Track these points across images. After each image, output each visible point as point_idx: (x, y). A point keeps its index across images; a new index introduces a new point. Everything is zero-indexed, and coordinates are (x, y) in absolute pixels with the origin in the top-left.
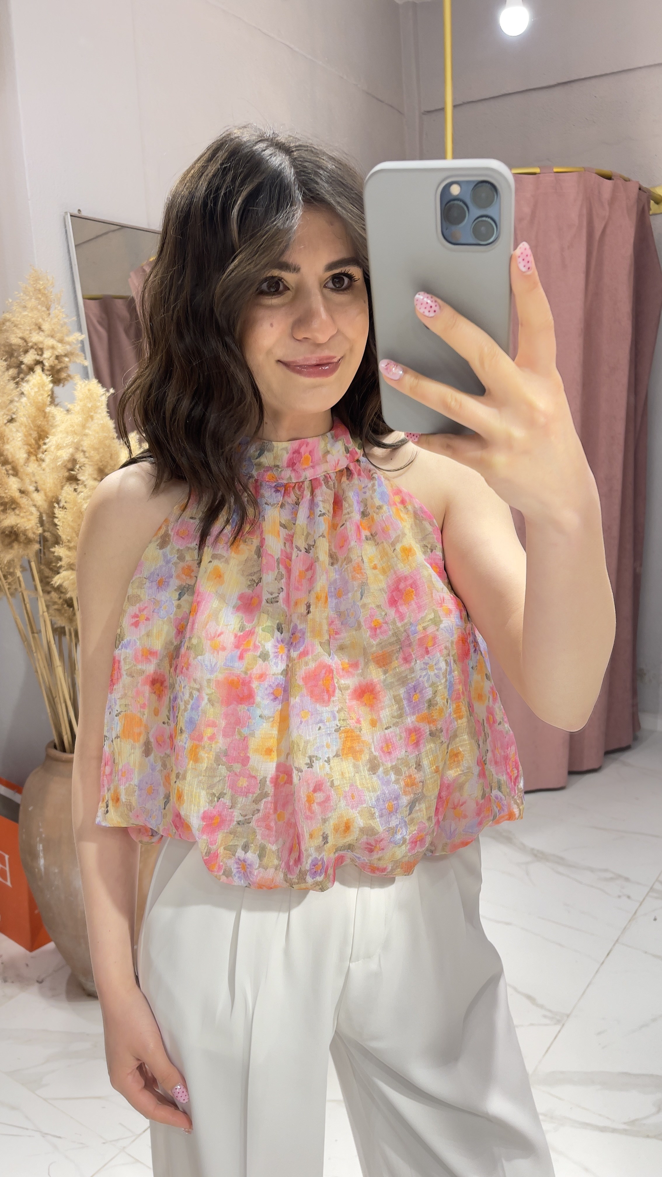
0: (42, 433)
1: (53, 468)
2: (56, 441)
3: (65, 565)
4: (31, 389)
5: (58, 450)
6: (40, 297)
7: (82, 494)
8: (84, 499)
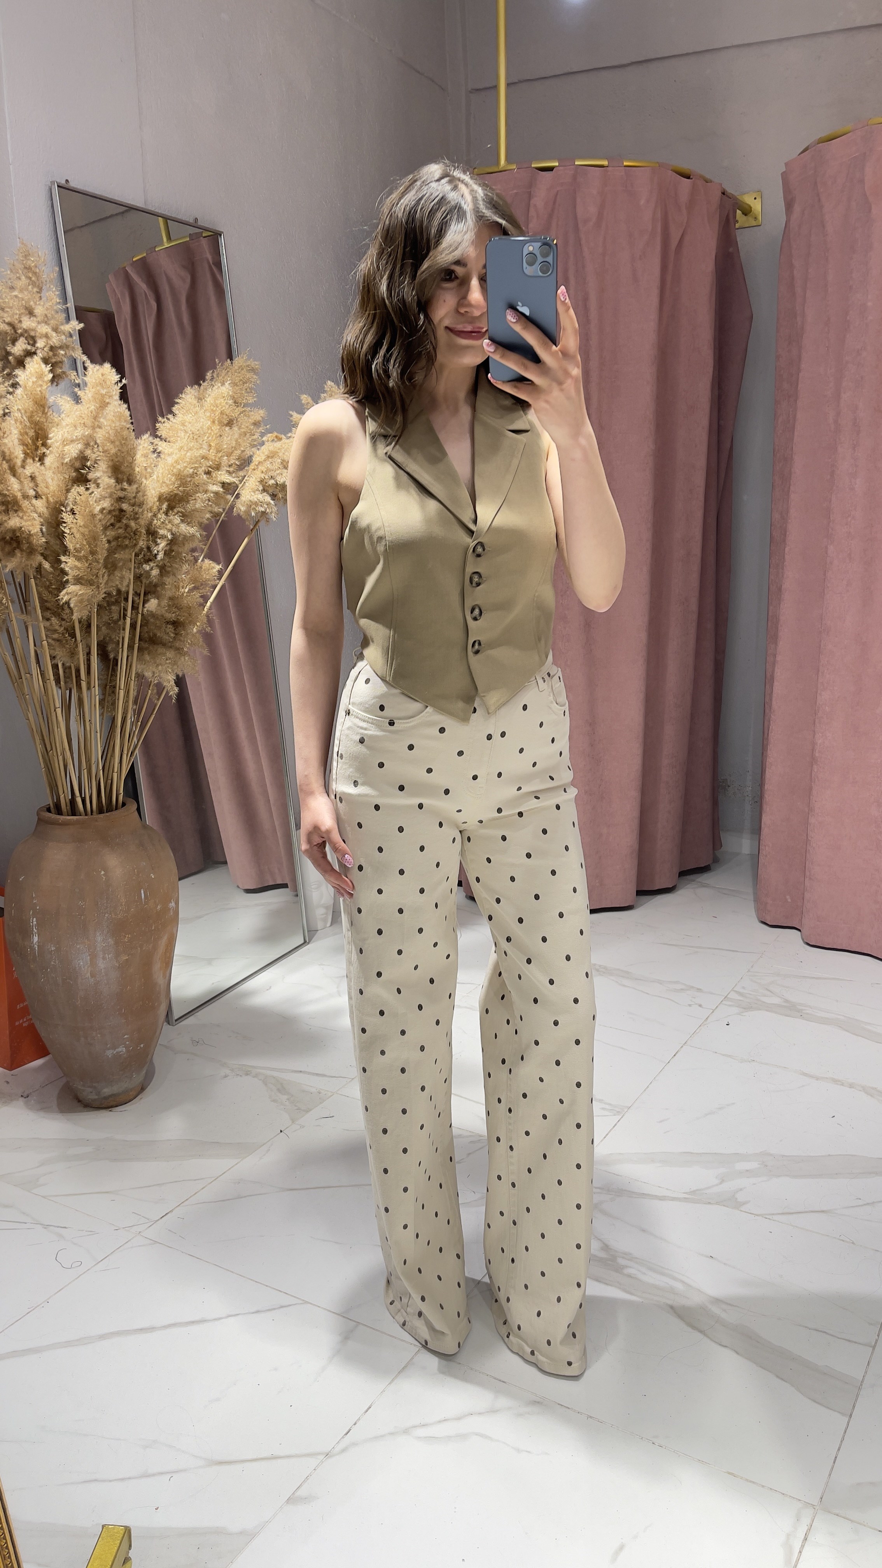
0: (40, 432)
1: (58, 468)
2: (62, 437)
3: (72, 580)
4: (27, 379)
5: (65, 445)
6: (31, 276)
7: (95, 493)
8: (96, 501)
